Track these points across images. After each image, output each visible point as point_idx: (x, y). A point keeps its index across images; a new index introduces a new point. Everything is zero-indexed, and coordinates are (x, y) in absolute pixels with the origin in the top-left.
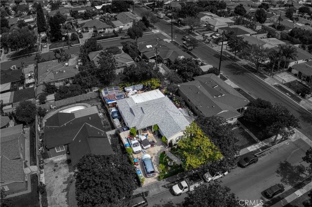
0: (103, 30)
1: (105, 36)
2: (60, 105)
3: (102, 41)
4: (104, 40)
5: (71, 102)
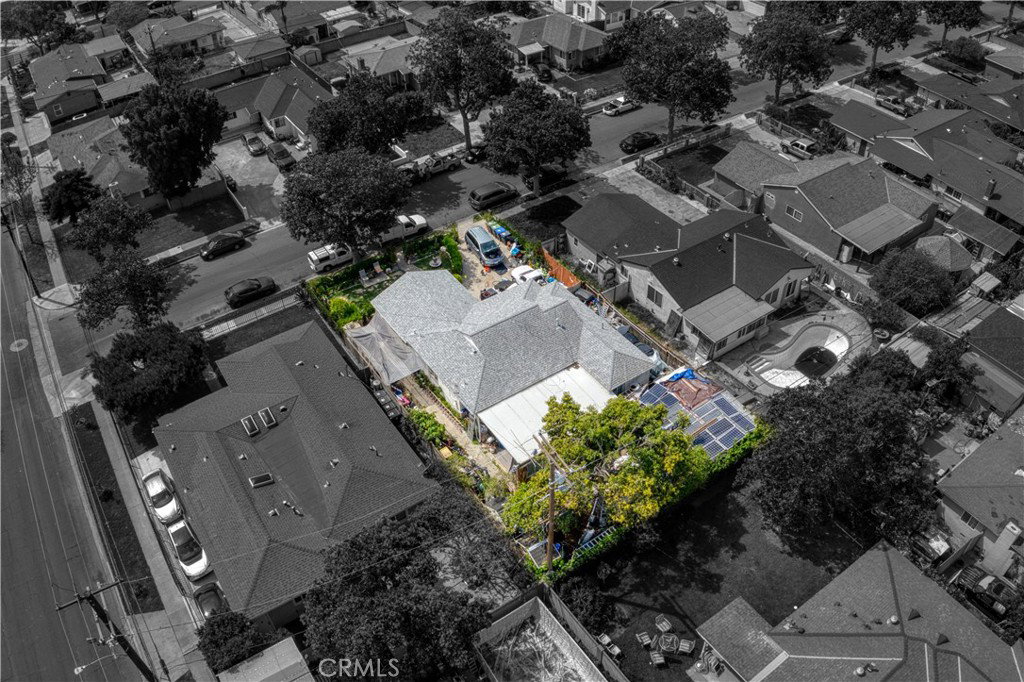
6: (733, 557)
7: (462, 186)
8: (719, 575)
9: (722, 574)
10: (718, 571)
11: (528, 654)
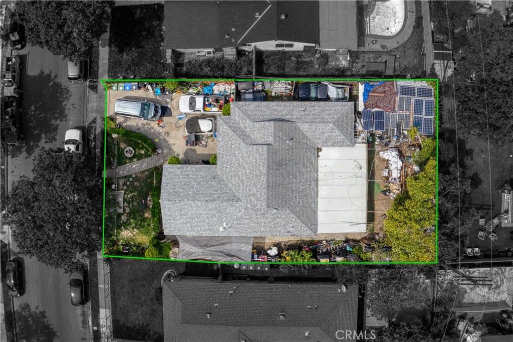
6: (472, 159)
7: (47, 72)
8: (474, 174)
9: (475, 172)
10: (473, 173)
11: (449, 285)
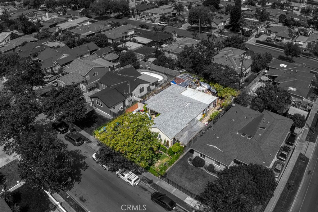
0: (280, 39)
1: (277, 44)
2: (153, 69)
3: (268, 47)
4: (271, 47)
5: (161, 71)
